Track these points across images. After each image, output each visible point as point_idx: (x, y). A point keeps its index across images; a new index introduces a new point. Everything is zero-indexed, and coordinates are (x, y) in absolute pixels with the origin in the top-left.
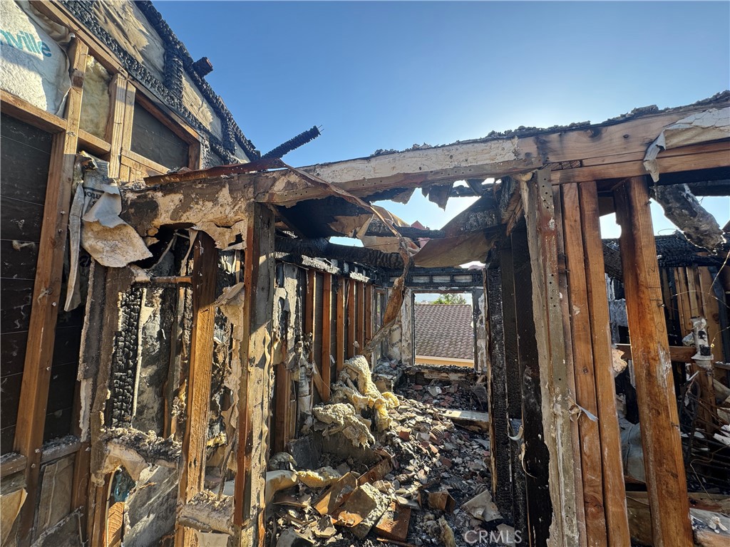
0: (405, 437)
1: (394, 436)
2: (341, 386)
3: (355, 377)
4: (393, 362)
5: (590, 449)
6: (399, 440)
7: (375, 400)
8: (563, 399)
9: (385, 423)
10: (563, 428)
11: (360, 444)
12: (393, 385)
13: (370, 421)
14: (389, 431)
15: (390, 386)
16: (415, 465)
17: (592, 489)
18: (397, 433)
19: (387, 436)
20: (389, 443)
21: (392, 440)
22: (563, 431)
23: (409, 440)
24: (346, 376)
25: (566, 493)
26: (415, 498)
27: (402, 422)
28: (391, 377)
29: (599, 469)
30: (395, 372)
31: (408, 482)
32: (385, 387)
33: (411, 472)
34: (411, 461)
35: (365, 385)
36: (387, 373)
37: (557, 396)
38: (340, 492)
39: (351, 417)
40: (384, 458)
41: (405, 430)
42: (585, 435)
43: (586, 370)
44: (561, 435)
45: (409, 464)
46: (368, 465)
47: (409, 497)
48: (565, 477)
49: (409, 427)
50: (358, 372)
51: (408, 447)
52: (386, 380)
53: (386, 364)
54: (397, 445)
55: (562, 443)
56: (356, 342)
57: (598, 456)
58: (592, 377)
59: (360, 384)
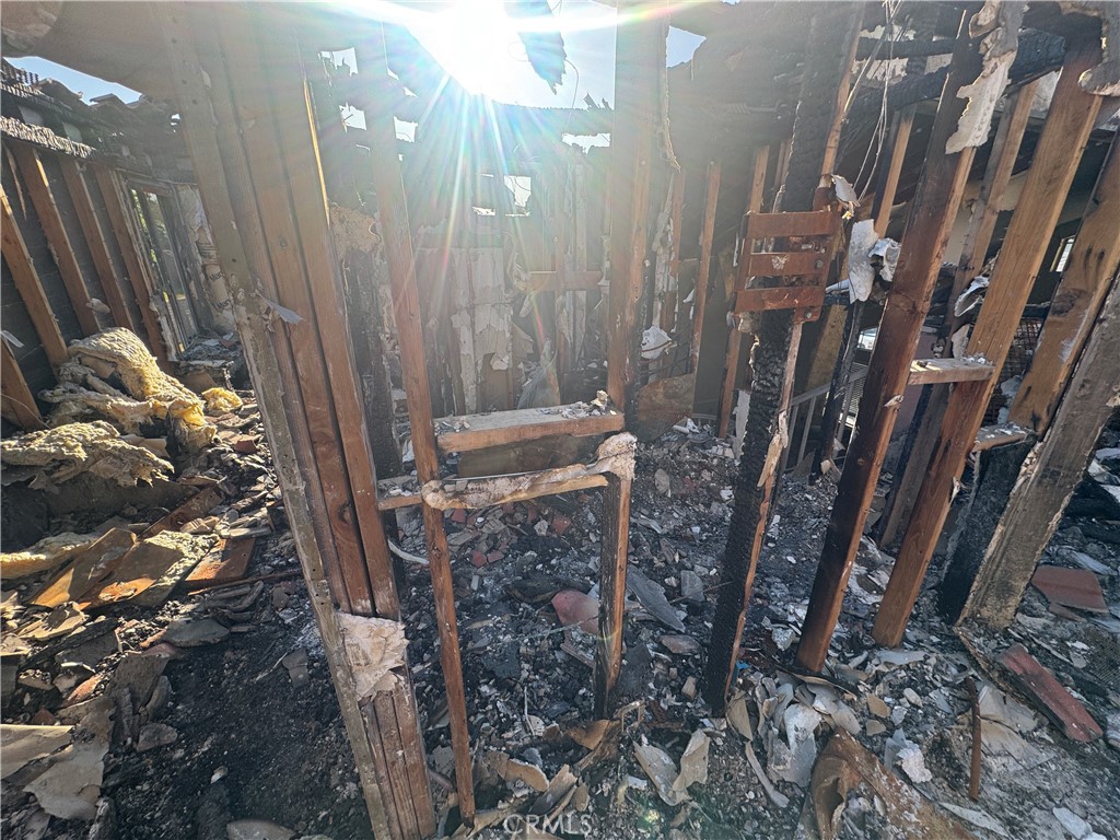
0: (245, 449)
1: (224, 451)
2: (71, 391)
3: (108, 371)
5: (308, 369)
6: (234, 456)
7: (168, 404)
8: (247, 294)
9: (201, 437)
10: (256, 345)
11: (140, 480)
12: (228, 376)
13: (163, 441)
14: (212, 446)
15: (222, 379)
16: (269, 480)
17: (318, 424)
18: (232, 446)
19: (209, 456)
20: (216, 464)
21: (220, 459)
22: (256, 350)
23: (256, 451)
24: (80, 371)
26: (263, 522)
27: (245, 429)
29: (324, 394)
31: (256, 506)
32: (211, 381)
33: (260, 492)
34: (261, 479)
35: (141, 380)
36: (213, 358)
37: (233, 291)
38: (97, 562)
39: (108, 442)
40: (201, 487)
41: (246, 438)
42: (298, 351)
44: (255, 356)
45: (256, 483)
46: (171, 507)
47: (253, 525)
48: (271, 417)
49: (258, 432)
50: (116, 359)
51: (254, 461)
53: (212, 343)
54: (230, 464)
55: (258, 369)
56: (95, 301)
57: (320, 377)
59: (129, 382)
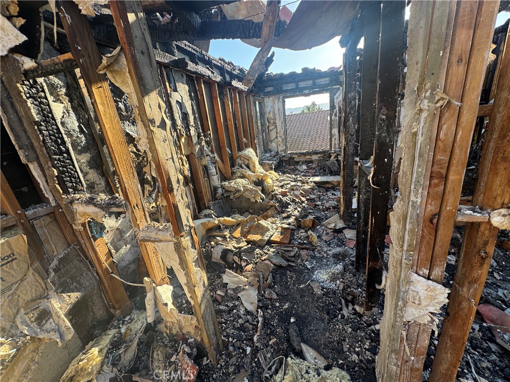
0: (284, 194)
1: (277, 194)
2: (238, 168)
3: (247, 162)
4: (272, 153)
5: (446, 135)
6: (281, 196)
7: (262, 175)
8: (432, 94)
9: (271, 188)
10: (426, 121)
11: (256, 200)
12: (273, 167)
13: (261, 188)
14: (273, 192)
15: (272, 168)
16: (292, 208)
17: (439, 166)
18: (279, 192)
19: (272, 195)
20: (274, 198)
21: (276, 197)
22: (425, 124)
23: (287, 196)
24: (240, 162)
25: (417, 172)
26: (292, 224)
27: (282, 187)
28: (272, 162)
29: (449, 150)
30: (275, 159)
31: (288, 217)
32: (269, 169)
33: (290, 212)
34: (289, 206)
35: (254, 166)
36: (269, 160)
37: (426, 91)
38: (246, 226)
39: (248, 186)
40: (271, 206)
41: (283, 190)
42: (444, 124)
43: (460, 60)
44: (423, 127)
45: (288, 208)
46: (262, 211)
47: (289, 224)
48: (419, 160)
49: (286, 189)
50: (249, 158)
51: (287, 199)
52: (268, 164)
53: (268, 155)
54: (279, 199)
55: (422, 134)
56: (244, 139)
57: (451, 139)
58: (465, 66)
59: (251, 166)
